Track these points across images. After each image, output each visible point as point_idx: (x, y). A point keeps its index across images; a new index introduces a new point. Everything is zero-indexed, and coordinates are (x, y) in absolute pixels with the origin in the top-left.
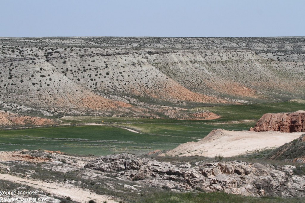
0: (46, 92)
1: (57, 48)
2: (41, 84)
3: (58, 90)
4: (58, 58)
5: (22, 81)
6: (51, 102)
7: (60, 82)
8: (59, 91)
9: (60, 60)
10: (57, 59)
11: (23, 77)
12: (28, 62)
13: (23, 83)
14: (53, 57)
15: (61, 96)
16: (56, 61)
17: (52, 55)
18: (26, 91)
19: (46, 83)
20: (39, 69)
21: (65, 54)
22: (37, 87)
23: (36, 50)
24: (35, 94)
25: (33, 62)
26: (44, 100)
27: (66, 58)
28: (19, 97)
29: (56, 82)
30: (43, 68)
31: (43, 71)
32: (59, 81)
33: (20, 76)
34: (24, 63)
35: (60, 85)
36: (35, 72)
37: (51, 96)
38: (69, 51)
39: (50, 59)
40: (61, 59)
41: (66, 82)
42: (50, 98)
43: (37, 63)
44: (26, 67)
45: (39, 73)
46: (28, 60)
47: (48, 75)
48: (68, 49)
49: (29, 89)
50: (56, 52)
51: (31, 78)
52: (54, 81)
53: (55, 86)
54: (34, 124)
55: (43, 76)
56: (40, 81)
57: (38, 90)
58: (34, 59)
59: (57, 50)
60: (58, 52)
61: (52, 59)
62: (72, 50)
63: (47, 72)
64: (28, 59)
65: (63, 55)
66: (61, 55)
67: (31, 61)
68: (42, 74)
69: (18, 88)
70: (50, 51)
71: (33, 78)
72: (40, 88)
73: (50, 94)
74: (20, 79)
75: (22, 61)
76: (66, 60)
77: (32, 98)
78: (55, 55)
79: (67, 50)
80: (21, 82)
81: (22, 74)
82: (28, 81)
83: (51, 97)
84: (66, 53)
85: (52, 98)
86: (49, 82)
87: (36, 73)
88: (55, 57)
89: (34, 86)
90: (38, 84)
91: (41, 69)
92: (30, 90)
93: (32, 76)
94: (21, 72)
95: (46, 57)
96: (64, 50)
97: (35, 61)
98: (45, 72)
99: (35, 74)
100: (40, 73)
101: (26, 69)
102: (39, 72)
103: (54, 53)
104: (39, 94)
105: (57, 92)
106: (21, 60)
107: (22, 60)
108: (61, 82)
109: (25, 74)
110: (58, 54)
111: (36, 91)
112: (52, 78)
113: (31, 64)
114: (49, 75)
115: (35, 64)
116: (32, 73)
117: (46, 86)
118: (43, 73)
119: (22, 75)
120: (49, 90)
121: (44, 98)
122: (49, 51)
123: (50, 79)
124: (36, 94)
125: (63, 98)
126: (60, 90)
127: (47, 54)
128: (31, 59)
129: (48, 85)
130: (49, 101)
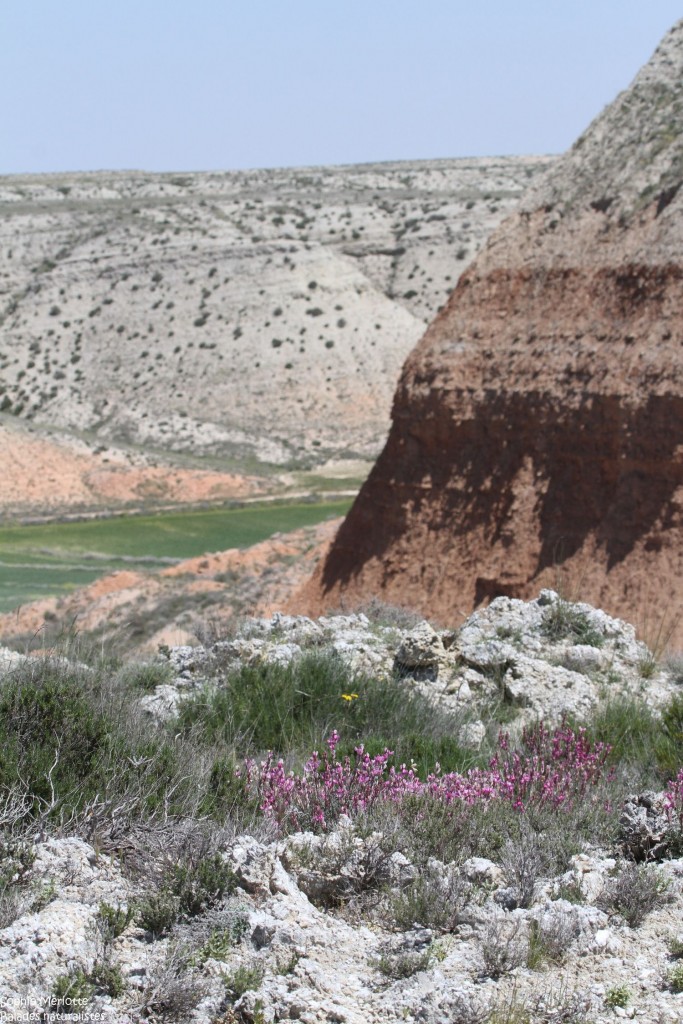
0: (317, 372)
1: (444, 204)
2: (302, 342)
3: (361, 364)
4: (438, 241)
5: (238, 334)
6: (325, 406)
7: (375, 332)
8: (366, 366)
9: (446, 246)
10: (435, 244)
11: (243, 319)
12: (269, 261)
13: (240, 339)
14: (420, 238)
15: (370, 385)
16: (431, 253)
17: (416, 229)
18: (244, 371)
19: (321, 338)
20: (303, 288)
21: (466, 226)
22: (287, 352)
23: (364, 214)
24: (275, 380)
25: (287, 260)
26: (300, 401)
27: (468, 240)
28: (216, 393)
29: (362, 333)
30: (320, 282)
31: (318, 291)
32: (373, 329)
33: (235, 315)
34: (255, 264)
35: (373, 344)
36: (290, 298)
37: (330, 385)
38: (484, 213)
39: (411, 246)
40: (450, 242)
41: (402, 331)
42: (327, 394)
43: (298, 266)
44: (260, 281)
45: (302, 301)
46: (270, 253)
47: (334, 305)
48: (481, 206)
49: (256, 360)
50: (434, 218)
51: (271, 319)
52: (353, 327)
53: (353, 348)
54: (172, 496)
55: (315, 313)
56: (303, 331)
57: (289, 366)
58: (293, 250)
59: (443, 211)
60: (442, 218)
61: (418, 245)
62: (494, 210)
63: (335, 294)
64: (271, 249)
65: (456, 228)
66: (448, 229)
67: (278, 258)
68: (312, 306)
69: (221, 358)
70: (418, 214)
71: (281, 319)
72: (297, 356)
73: (329, 380)
74: (232, 326)
75: (248, 259)
76: (466, 246)
77: (261, 393)
78: (427, 229)
79: (475, 209)
80: (233, 337)
81: (241, 307)
82: (259, 330)
83: (328, 389)
84: (470, 219)
85: (334, 393)
86: (333, 333)
87: (293, 303)
88: (427, 238)
89: (277, 349)
90: (292, 342)
91: (312, 286)
92: (258, 365)
93: (278, 313)
94: (240, 298)
95: (398, 239)
96: (463, 209)
97: (293, 257)
98: (327, 297)
99: (288, 306)
100: (308, 299)
101: (259, 289)
102: (302, 296)
103: (428, 221)
104: (290, 380)
105: (358, 370)
106: (246, 256)
107: (251, 256)
108: (381, 331)
109: (254, 307)
110: (440, 224)
111: (280, 369)
112: (348, 319)
113: (279, 270)
114: (339, 308)
115: (293, 267)
116: (277, 302)
117: (320, 346)
118: (318, 300)
119: (243, 310)
120: (329, 362)
121: (303, 394)
122: (411, 216)
123: (341, 324)
124: (278, 378)
125: (376, 392)
126: (370, 362)
127: (402, 228)
128: (282, 250)
129: (329, 345)
130: (319, 406)
